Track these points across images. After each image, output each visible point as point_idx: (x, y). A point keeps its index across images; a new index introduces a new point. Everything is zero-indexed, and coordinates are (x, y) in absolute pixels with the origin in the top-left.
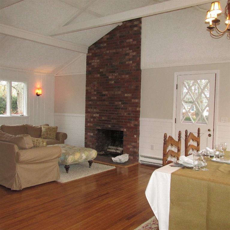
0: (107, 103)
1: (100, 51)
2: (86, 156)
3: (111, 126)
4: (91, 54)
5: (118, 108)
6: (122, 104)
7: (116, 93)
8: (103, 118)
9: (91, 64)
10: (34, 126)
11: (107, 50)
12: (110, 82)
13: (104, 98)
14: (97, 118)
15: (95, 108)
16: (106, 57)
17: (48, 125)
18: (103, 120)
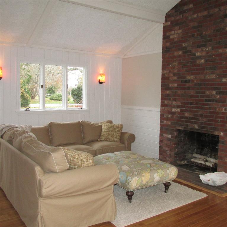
0: (192, 92)
1: (183, 16)
2: (160, 178)
3: (199, 127)
4: (169, 23)
5: (210, 101)
6: (217, 94)
7: (208, 77)
8: (186, 115)
9: (169, 37)
10: (93, 123)
11: (194, 14)
12: (198, 62)
13: (187, 85)
14: (177, 114)
15: (175, 100)
16: (192, 24)
17: (111, 122)
18: (187, 118)
